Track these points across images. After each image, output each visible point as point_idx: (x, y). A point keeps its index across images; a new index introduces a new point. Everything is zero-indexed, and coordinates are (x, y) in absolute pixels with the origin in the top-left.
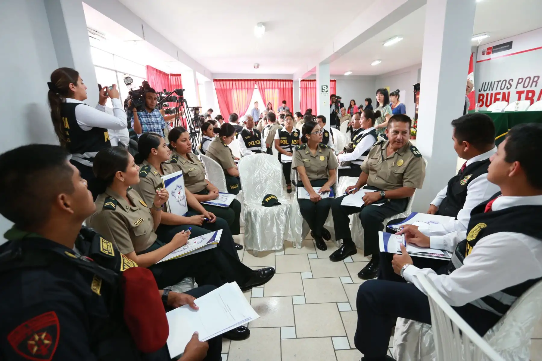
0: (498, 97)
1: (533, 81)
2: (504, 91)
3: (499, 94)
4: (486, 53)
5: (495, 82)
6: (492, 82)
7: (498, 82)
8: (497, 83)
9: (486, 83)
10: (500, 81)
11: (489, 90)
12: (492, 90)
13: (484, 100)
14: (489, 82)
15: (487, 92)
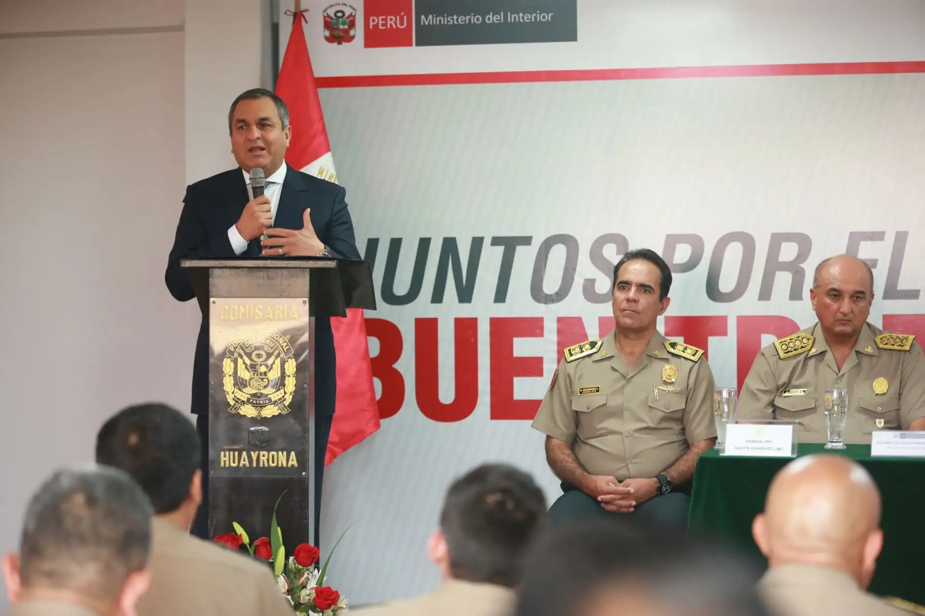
0: (522, 347)
1: (773, 266)
2: (566, 308)
3: (533, 327)
4: (359, 32)
5: (477, 243)
6: (450, 245)
7: (509, 244)
8: (500, 249)
9: (396, 244)
10: (527, 241)
11: (437, 297)
12: (465, 295)
13: (406, 365)
14: (424, 244)
15: (423, 307)
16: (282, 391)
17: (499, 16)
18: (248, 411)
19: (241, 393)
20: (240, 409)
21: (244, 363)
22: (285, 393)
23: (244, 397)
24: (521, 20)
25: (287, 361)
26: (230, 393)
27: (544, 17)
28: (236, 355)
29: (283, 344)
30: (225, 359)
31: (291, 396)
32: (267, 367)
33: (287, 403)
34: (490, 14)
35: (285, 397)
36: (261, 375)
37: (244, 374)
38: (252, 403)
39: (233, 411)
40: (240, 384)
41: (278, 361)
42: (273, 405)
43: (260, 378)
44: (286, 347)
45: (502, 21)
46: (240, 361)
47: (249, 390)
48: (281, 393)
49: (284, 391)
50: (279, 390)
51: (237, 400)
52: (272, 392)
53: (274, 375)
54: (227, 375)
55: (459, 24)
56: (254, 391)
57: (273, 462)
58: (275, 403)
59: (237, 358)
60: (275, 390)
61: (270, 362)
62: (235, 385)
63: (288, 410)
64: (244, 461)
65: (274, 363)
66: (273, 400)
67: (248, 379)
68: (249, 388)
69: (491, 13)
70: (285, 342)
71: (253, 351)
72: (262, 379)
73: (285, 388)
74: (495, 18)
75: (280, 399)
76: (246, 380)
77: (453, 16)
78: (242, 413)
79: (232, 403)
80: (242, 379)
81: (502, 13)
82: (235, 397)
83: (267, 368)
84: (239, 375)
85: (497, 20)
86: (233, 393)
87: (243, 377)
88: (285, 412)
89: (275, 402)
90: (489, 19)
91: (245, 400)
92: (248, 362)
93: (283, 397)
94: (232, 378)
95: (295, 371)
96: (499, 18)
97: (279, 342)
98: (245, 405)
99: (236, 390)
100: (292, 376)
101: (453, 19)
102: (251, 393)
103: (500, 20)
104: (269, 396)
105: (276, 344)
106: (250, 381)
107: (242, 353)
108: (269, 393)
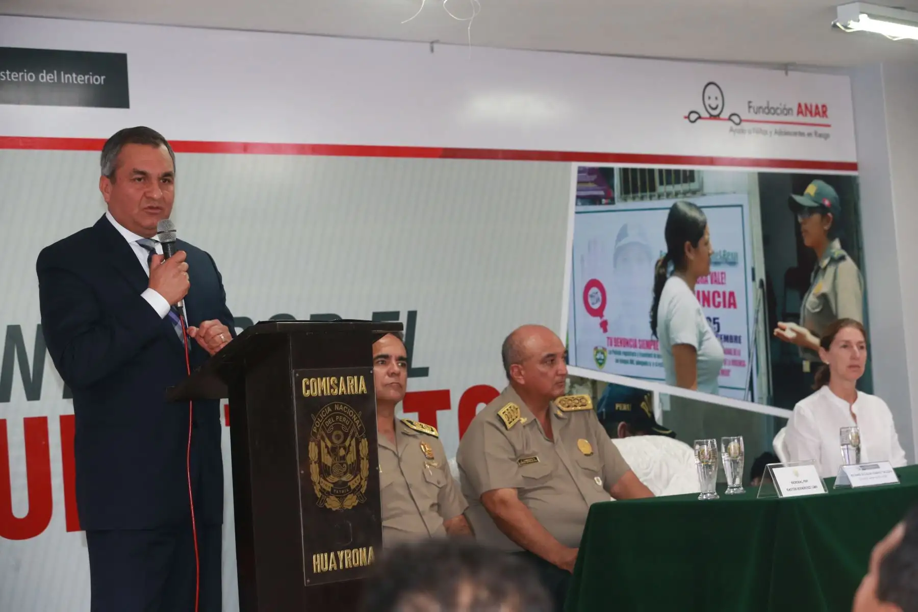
16: (358, 477)
17: (52, 75)
18: (333, 503)
19: (326, 483)
20: (326, 502)
21: (327, 447)
22: (361, 479)
23: (328, 487)
24: (75, 82)
25: (361, 442)
26: (317, 483)
27: (97, 80)
28: (319, 436)
29: (356, 422)
30: (310, 443)
31: (366, 482)
32: (345, 448)
33: (363, 490)
34: (43, 72)
35: (362, 484)
36: (341, 460)
37: (328, 460)
38: (336, 494)
39: (321, 506)
40: (325, 471)
41: (353, 443)
42: (352, 494)
43: (340, 463)
44: (359, 424)
45: (56, 81)
46: (323, 444)
47: (333, 479)
48: (358, 479)
49: (361, 477)
50: (355, 477)
51: (322, 490)
52: (351, 479)
53: (351, 458)
54: (313, 462)
55: (12, 80)
56: (336, 480)
57: (356, 562)
58: (354, 492)
59: (320, 440)
60: (352, 477)
61: (347, 444)
62: (321, 473)
63: (365, 499)
64: (333, 563)
65: (350, 445)
66: (352, 487)
67: (330, 466)
68: (331, 476)
69: (45, 71)
70: (358, 419)
71: (332, 432)
72: (342, 464)
73: (361, 473)
74: (48, 78)
75: (358, 486)
76: (329, 467)
77: (5, 71)
78: (328, 507)
79: (319, 495)
80: (326, 465)
81: (55, 72)
82: (321, 487)
83: (345, 451)
84: (323, 460)
85: (50, 79)
86: (319, 483)
87: (326, 463)
88: (363, 501)
89: (354, 490)
90: (42, 77)
91: (330, 490)
92: (329, 445)
93: (360, 484)
94: (317, 464)
95: (367, 453)
96: (52, 77)
97: (353, 420)
98: (330, 496)
99: (322, 480)
100: (365, 459)
101: (6, 75)
102: (334, 481)
103: (54, 79)
104: (349, 484)
105: (350, 422)
106: (332, 466)
107: (324, 435)
108: (348, 480)
